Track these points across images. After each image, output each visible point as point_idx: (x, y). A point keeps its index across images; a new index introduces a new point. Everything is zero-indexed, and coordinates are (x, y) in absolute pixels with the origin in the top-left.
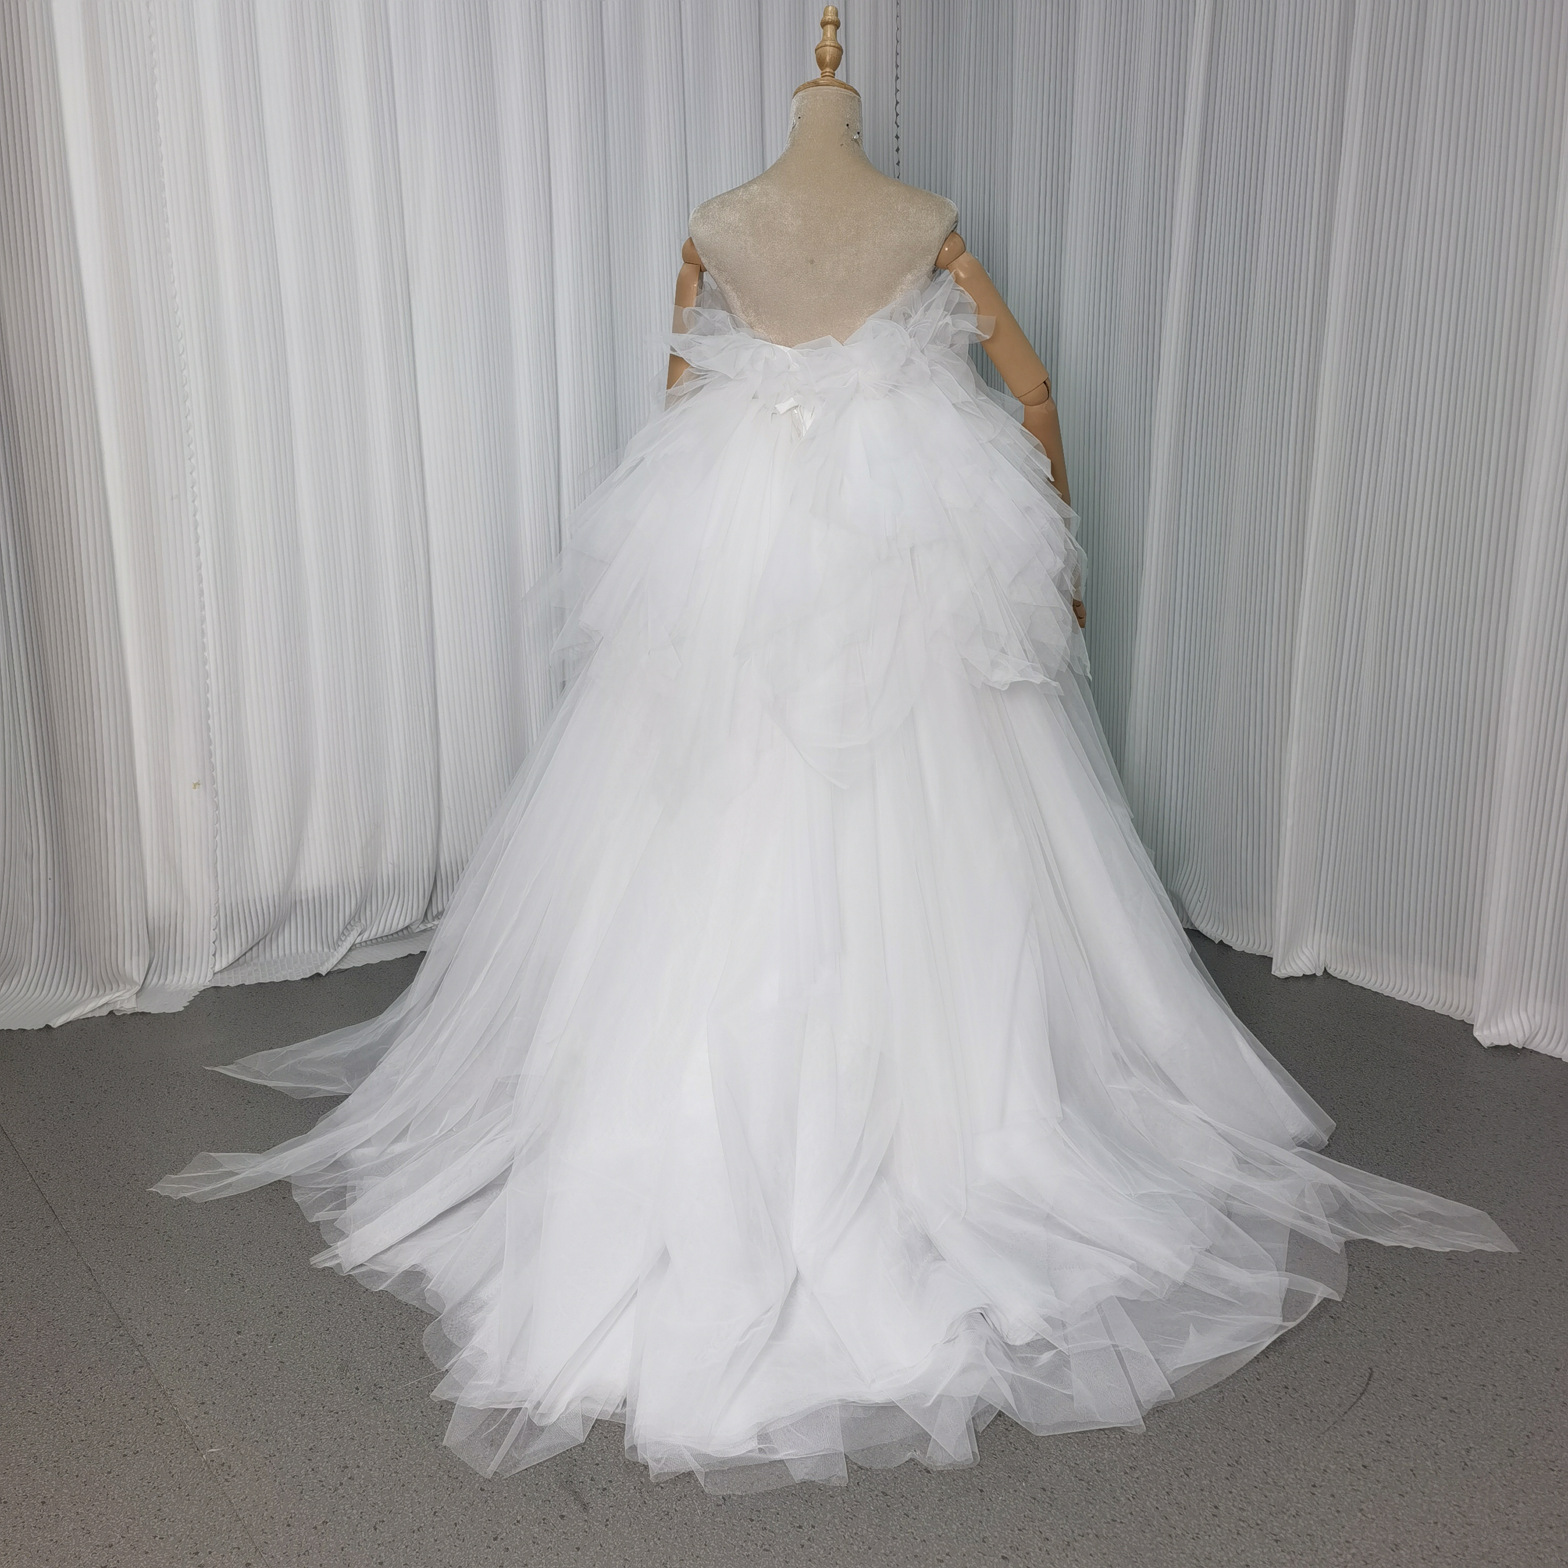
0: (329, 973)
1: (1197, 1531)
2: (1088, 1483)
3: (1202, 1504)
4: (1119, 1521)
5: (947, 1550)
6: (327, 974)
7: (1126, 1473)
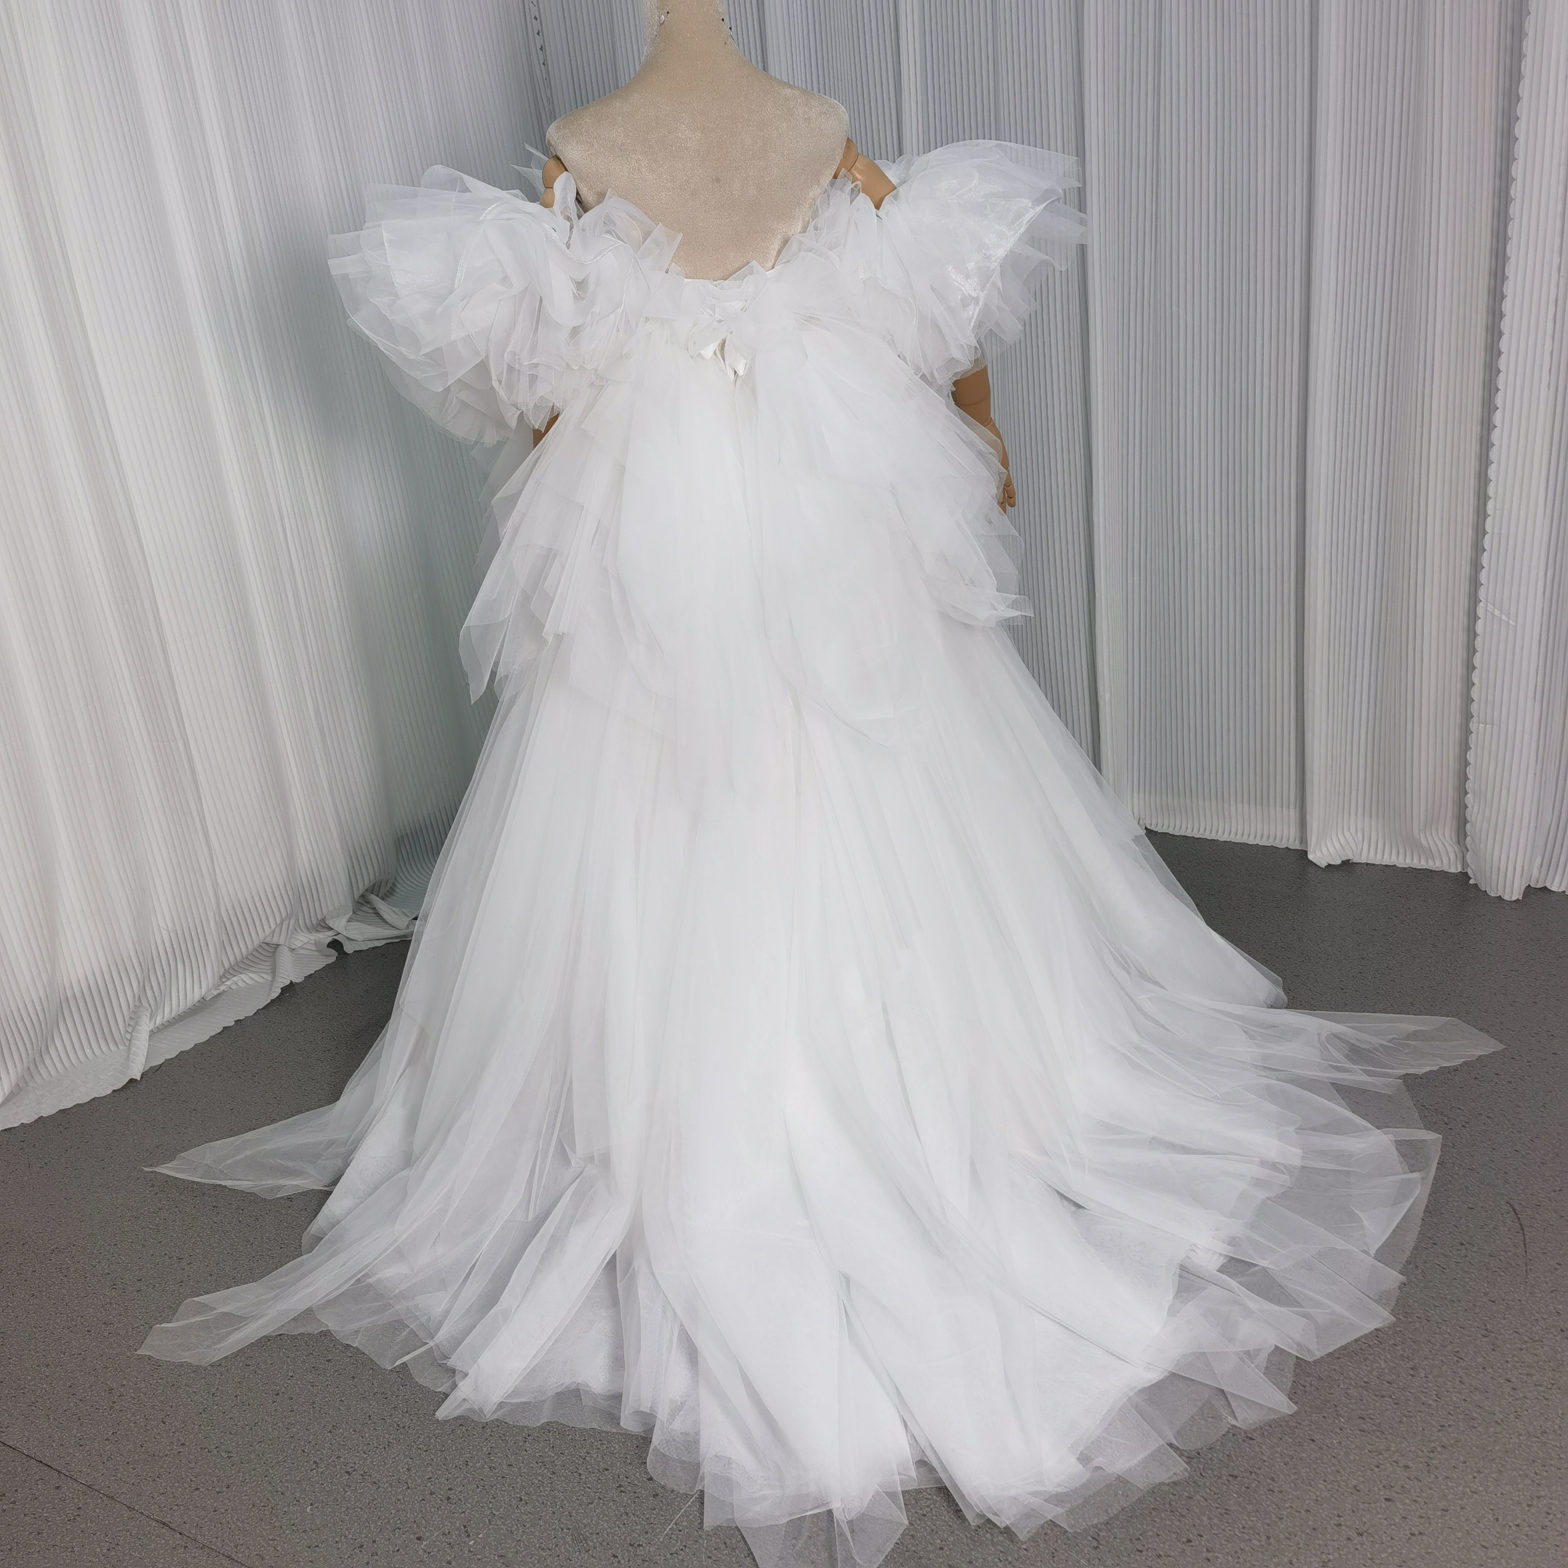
0: (143, 1075)
1: (1513, 1410)
2: (1390, 1397)
3: (1495, 1382)
4: (1446, 1425)
5: (1336, 1512)
6: (142, 1077)
7: (1412, 1376)
